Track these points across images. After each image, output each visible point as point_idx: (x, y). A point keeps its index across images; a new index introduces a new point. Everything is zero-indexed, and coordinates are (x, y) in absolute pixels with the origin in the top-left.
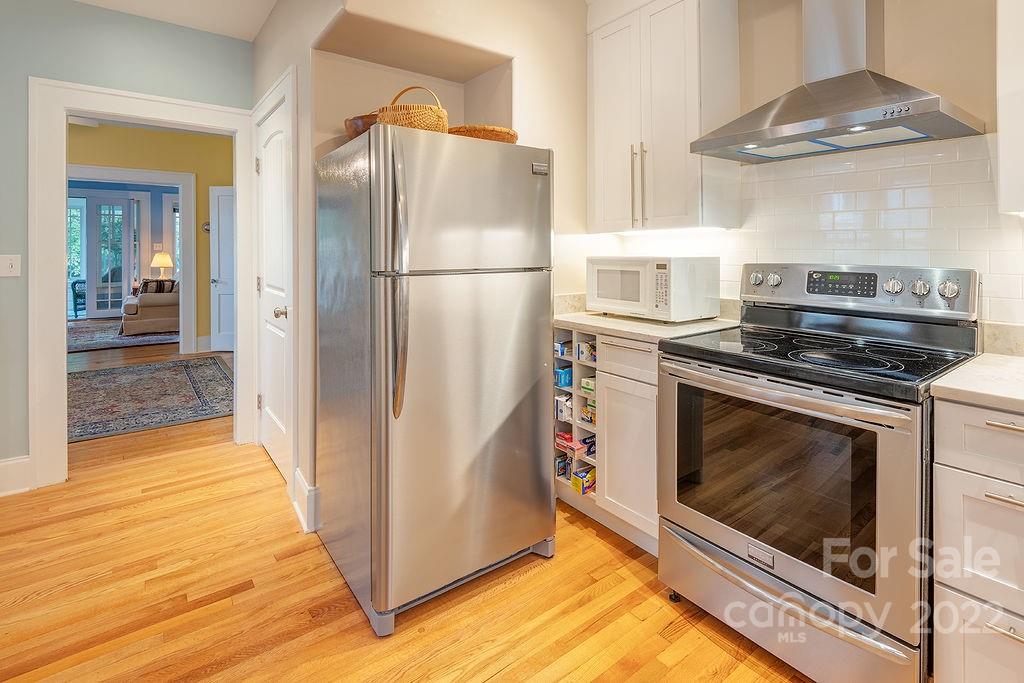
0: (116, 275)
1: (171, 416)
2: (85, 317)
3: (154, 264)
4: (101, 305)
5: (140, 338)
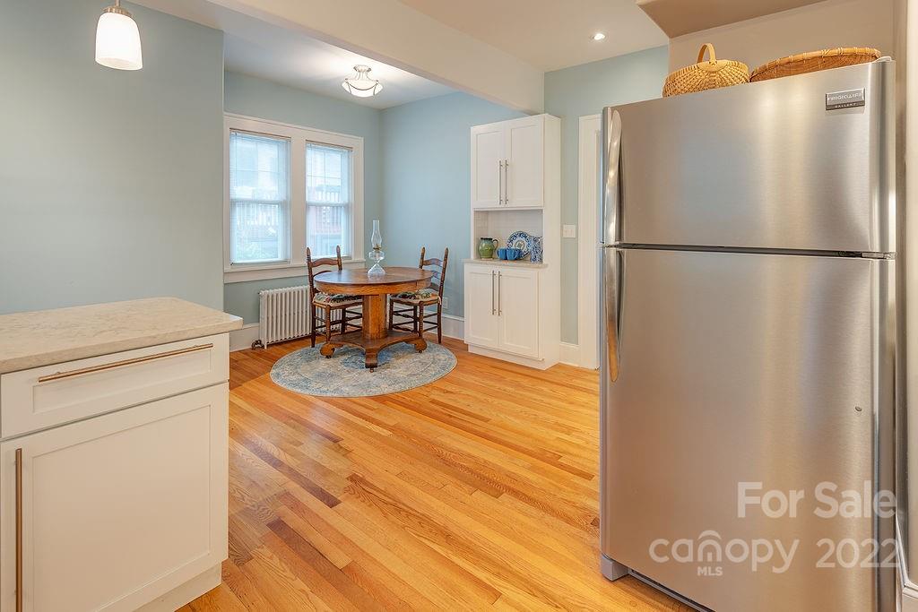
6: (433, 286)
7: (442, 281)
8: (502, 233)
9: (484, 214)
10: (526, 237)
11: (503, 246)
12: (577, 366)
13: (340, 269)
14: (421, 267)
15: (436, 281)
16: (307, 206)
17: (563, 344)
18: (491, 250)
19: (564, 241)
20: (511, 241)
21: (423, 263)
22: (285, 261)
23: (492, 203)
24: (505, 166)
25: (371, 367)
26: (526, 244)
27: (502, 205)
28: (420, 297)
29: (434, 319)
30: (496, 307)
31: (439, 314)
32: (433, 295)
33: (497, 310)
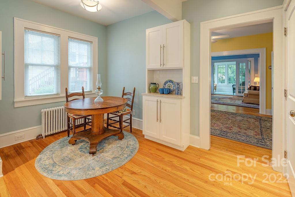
0: (244, 84)
1: (248, 139)
2: (235, 95)
3: (255, 81)
4: (239, 92)
5: (248, 105)
6: (128, 105)
7: (132, 103)
8: (161, 80)
9: (152, 72)
10: (172, 82)
11: (161, 87)
12: (199, 147)
13: (84, 98)
14: (123, 97)
15: (130, 103)
16: (69, 68)
17: (192, 136)
18: (156, 89)
19: (192, 84)
20: (165, 84)
21: (124, 94)
22: (57, 94)
23: (156, 65)
24: (163, 47)
25: (93, 153)
26: (173, 86)
27: (162, 67)
28: (121, 112)
29: (129, 121)
30: (159, 118)
31: (131, 119)
32: (128, 110)
33: (159, 119)
